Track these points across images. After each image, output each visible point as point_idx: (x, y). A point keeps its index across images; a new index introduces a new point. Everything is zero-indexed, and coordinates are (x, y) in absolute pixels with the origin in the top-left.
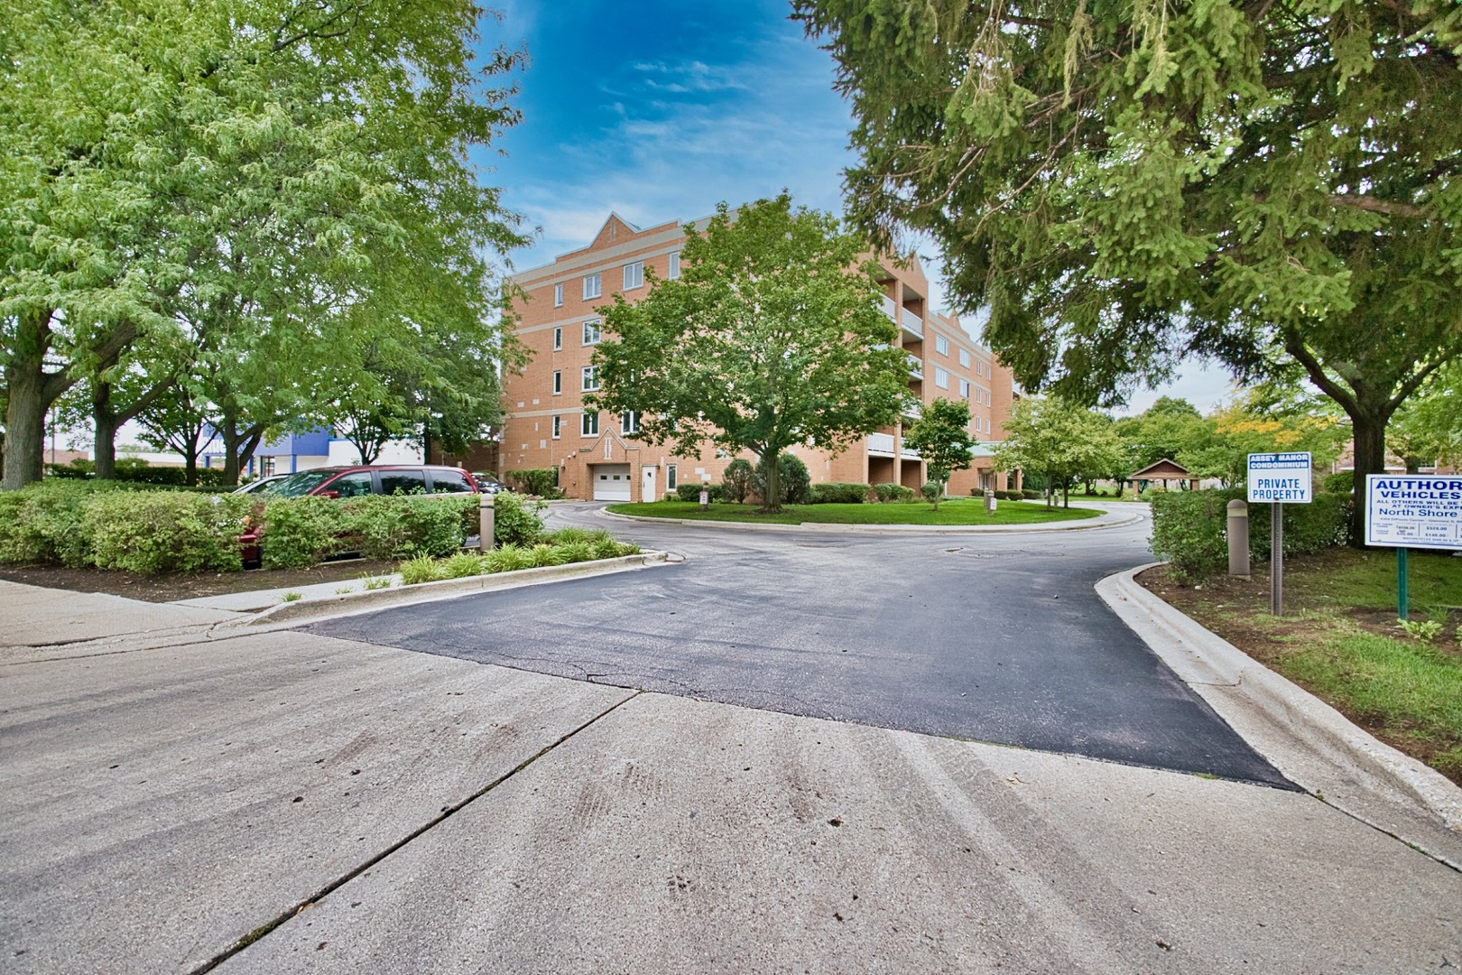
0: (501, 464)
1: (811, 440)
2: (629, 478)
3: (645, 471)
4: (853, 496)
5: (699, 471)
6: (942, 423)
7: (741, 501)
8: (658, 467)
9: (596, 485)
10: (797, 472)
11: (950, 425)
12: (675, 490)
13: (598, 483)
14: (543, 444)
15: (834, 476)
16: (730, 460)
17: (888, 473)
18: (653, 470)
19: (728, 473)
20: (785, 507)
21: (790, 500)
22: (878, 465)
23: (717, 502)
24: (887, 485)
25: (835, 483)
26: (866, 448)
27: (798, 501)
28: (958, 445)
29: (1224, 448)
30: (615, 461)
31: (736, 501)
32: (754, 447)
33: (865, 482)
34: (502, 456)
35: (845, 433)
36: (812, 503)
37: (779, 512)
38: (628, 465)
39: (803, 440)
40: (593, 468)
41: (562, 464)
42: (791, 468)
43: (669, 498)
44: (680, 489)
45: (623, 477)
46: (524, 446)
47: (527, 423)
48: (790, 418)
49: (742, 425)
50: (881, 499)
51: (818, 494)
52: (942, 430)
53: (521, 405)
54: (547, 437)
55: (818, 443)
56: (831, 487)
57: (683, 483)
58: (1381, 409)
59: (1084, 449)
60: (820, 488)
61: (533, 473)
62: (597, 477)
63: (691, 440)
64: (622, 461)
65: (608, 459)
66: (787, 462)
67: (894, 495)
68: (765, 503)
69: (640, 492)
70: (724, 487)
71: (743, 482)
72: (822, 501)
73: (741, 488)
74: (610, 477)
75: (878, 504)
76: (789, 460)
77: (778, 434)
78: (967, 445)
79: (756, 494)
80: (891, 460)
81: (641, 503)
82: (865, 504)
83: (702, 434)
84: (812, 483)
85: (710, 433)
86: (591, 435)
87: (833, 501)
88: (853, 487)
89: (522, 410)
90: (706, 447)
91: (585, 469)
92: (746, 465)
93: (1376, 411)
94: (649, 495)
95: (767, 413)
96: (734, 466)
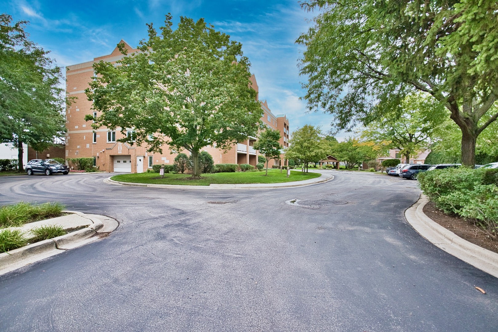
0: (67, 155)
1: (215, 144)
2: (130, 162)
3: (138, 159)
4: (231, 170)
5: (163, 159)
6: (270, 139)
7: (183, 172)
8: (144, 157)
9: (115, 165)
10: (208, 159)
11: (273, 139)
12: (151, 167)
13: (116, 164)
14: (88, 146)
15: (224, 160)
16: (177, 154)
17: (244, 160)
18: (142, 158)
19: (177, 159)
20: (203, 175)
21: (205, 171)
22: (241, 156)
23: (171, 174)
24: (244, 164)
25: (224, 164)
26: (236, 150)
27: (209, 172)
28: (275, 148)
29: (348, 152)
30: (124, 154)
31: (180, 172)
32: (187, 147)
33: (236, 163)
34: (67, 152)
35: (231, 141)
36: (215, 172)
37: (200, 178)
38: (130, 156)
39: (211, 144)
40: (113, 157)
41: (98, 155)
42: (206, 158)
43: (149, 171)
44: (154, 167)
45: (128, 162)
46: (78, 147)
47: (80, 136)
48: (205, 133)
49: (180, 135)
50: (242, 170)
51: (217, 169)
52: (270, 142)
53: (77, 127)
54: (90, 143)
55: (218, 146)
56: (223, 166)
57: (156, 164)
58: (476, 131)
59: (320, 150)
60: (218, 166)
61: (81, 160)
62: (115, 162)
63: (156, 143)
64: (127, 154)
65: (120, 153)
66: (204, 155)
67: (247, 169)
68: (193, 174)
69: (136, 168)
70: (174, 166)
71: (184, 164)
72: (219, 172)
73: (183, 167)
74: (122, 162)
75: (241, 172)
76: (204, 154)
77: (199, 141)
78: (279, 148)
79: (189, 169)
80: (246, 155)
81: (136, 174)
82: (236, 173)
83: (161, 141)
84: (214, 164)
85: (165, 141)
86: (112, 142)
87: (223, 172)
88: (231, 166)
89: (77, 130)
90: (165, 148)
91: (108, 158)
92: (185, 156)
93: (474, 132)
94: (140, 169)
95: (193, 130)
96: (179, 157)
